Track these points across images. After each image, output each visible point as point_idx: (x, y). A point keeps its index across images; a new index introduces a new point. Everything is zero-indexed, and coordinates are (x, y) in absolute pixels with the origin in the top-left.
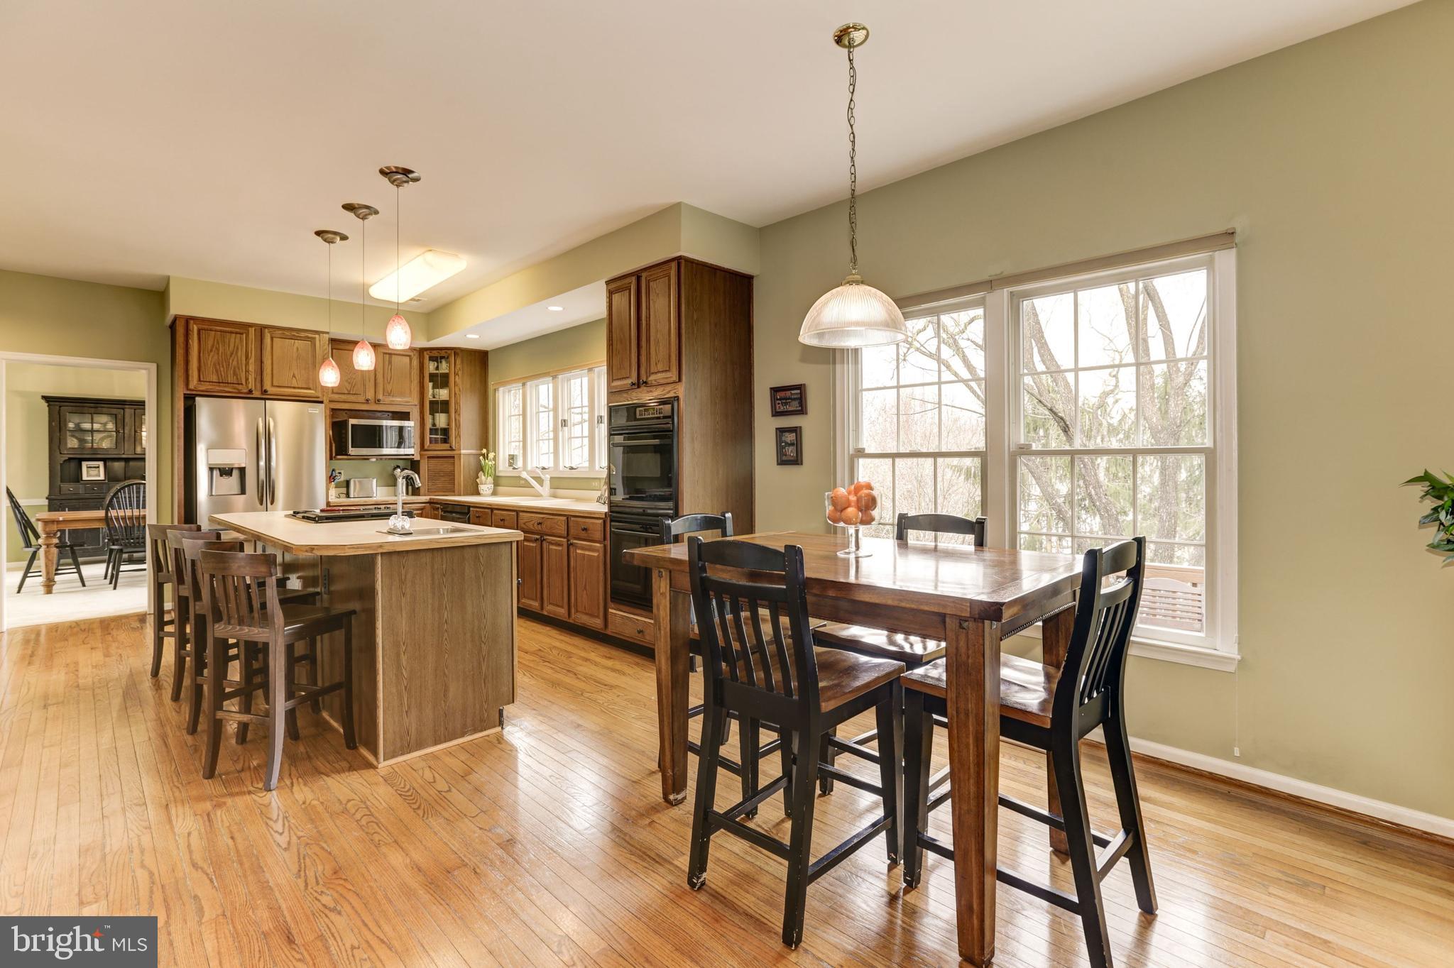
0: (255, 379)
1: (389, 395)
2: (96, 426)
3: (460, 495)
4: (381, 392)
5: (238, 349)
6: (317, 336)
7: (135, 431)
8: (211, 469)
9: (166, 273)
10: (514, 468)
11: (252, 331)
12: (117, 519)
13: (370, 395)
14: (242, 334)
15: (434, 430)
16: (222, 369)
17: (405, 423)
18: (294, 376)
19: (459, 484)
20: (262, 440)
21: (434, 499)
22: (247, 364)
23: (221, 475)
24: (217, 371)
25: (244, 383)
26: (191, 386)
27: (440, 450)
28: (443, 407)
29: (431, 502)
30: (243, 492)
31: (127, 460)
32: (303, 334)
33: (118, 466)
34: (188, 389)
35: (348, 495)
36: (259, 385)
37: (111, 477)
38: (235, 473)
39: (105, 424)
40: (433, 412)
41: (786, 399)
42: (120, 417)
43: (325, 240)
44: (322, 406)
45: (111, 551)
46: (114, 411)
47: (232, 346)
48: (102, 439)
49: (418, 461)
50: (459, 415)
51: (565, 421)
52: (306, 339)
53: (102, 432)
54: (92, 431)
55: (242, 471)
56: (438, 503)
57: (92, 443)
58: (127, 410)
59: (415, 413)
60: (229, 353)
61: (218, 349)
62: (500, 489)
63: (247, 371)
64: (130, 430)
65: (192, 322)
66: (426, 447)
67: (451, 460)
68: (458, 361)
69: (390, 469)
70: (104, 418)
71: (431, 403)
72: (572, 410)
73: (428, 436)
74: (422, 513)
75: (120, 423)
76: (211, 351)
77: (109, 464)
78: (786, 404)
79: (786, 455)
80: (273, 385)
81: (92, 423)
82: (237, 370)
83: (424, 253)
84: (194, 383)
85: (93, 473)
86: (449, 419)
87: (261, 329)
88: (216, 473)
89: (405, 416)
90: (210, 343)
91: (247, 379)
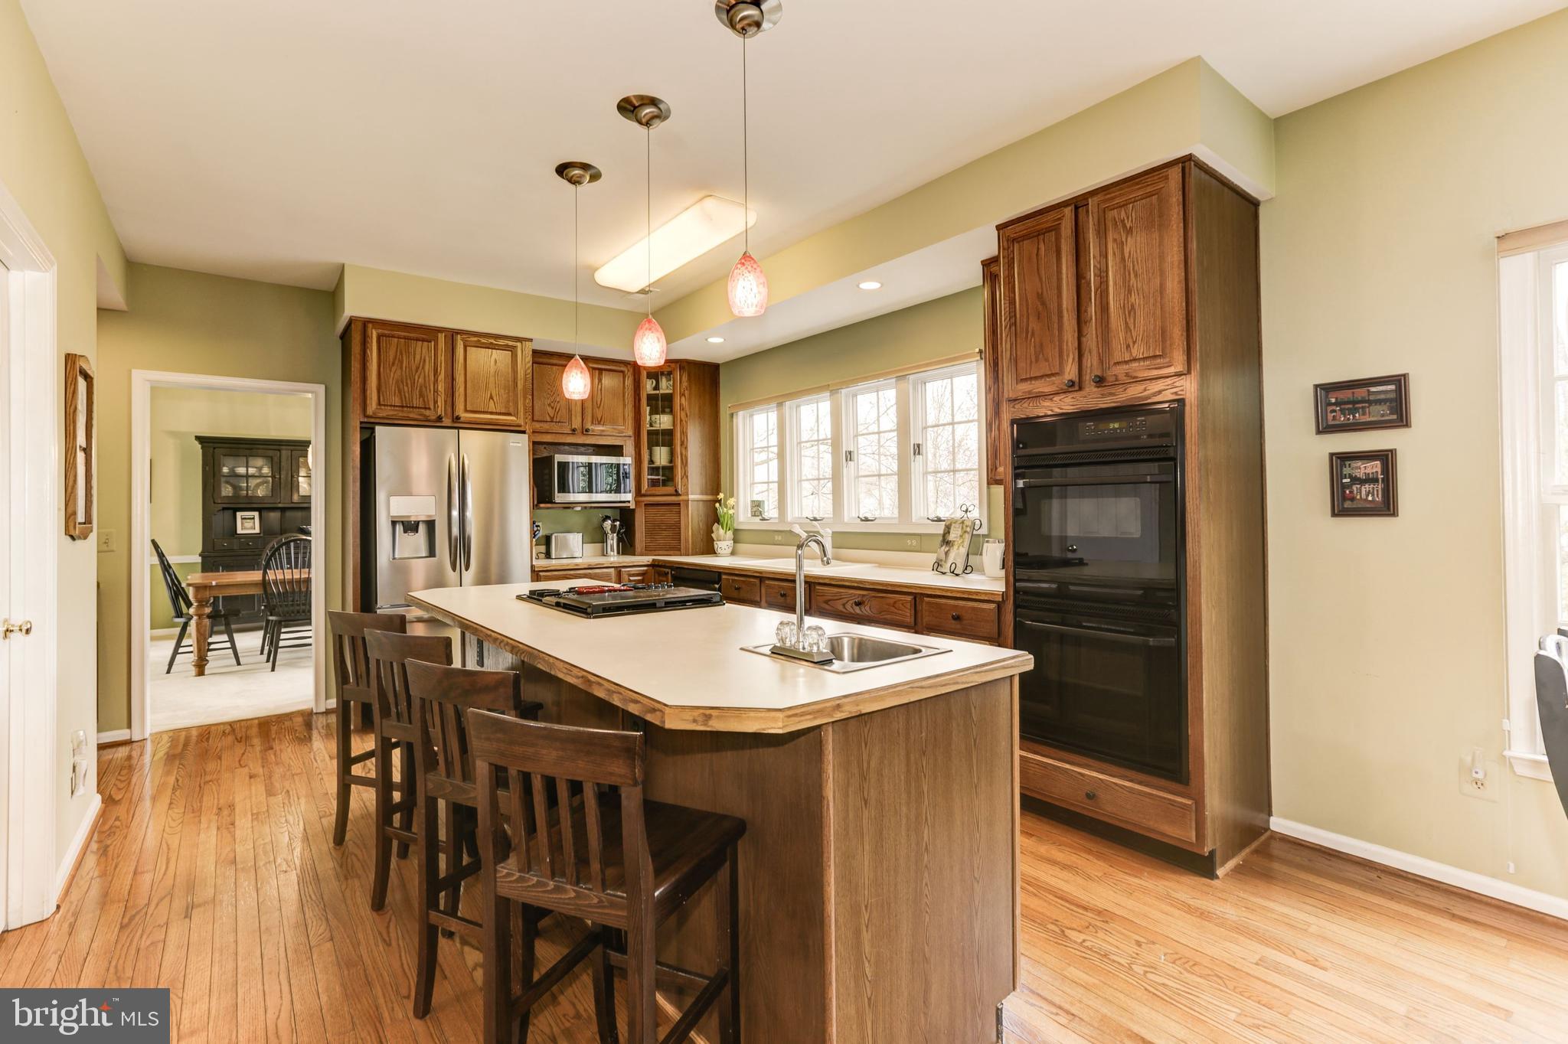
0: (445, 401)
1: (599, 423)
2: (252, 471)
3: (687, 555)
4: (590, 419)
5: (425, 361)
6: (519, 344)
7: (292, 476)
8: (394, 523)
9: (339, 259)
10: (764, 519)
11: (441, 337)
12: (275, 582)
13: (577, 423)
14: (430, 342)
15: (654, 470)
16: (406, 388)
17: (622, 460)
18: (491, 397)
19: (687, 541)
20: (455, 486)
21: (659, 561)
22: (436, 381)
23: (405, 532)
24: (400, 392)
25: (432, 407)
26: (370, 412)
27: (662, 495)
28: (665, 438)
29: (654, 565)
30: (432, 553)
31: (283, 510)
32: (501, 342)
33: (274, 516)
34: (366, 416)
35: (548, 555)
36: (449, 410)
37: (267, 531)
38: (422, 528)
39: (260, 469)
40: (652, 445)
41: (1354, 402)
42: (276, 459)
43: (570, 181)
44: (525, 437)
45: (268, 621)
46: (271, 453)
47: (418, 357)
48: (258, 486)
49: (633, 510)
50: (686, 448)
51: (850, 453)
52: (506, 348)
53: (256, 475)
54: (247, 476)
55: (431, 525)
56: (665, 567)
57: (247, 491)
58: (284, 453)
59: (629, 447)
60: (414, 368)
61: (402, 363)
62: (741, 547)
63: (436, 391)
64: (287, 474)
65: (370, 325)
66: (643, 492)
67: (675, 509)
68: (685, 378)
69: (596, 521)
70: (259, 462)
71: (650, 433)
72: (802, 445)
73: (646, 477)
74: (643, 579)
75: (276, 467)
76: (393, 364)
77: (264, 514)
78: (1353, 411)
79: (1353, 499)
80: (466, 411)
81: (247, 467)
82: (424, 389)
83: (701, 200)
84: (372, 406)
85: (248, 524)
86: (672, 454)
87: (452, 334)
88: (399, 528)
89: (616, 450)
90: (392, 354)
91: (436, 402)
